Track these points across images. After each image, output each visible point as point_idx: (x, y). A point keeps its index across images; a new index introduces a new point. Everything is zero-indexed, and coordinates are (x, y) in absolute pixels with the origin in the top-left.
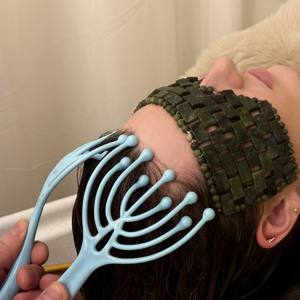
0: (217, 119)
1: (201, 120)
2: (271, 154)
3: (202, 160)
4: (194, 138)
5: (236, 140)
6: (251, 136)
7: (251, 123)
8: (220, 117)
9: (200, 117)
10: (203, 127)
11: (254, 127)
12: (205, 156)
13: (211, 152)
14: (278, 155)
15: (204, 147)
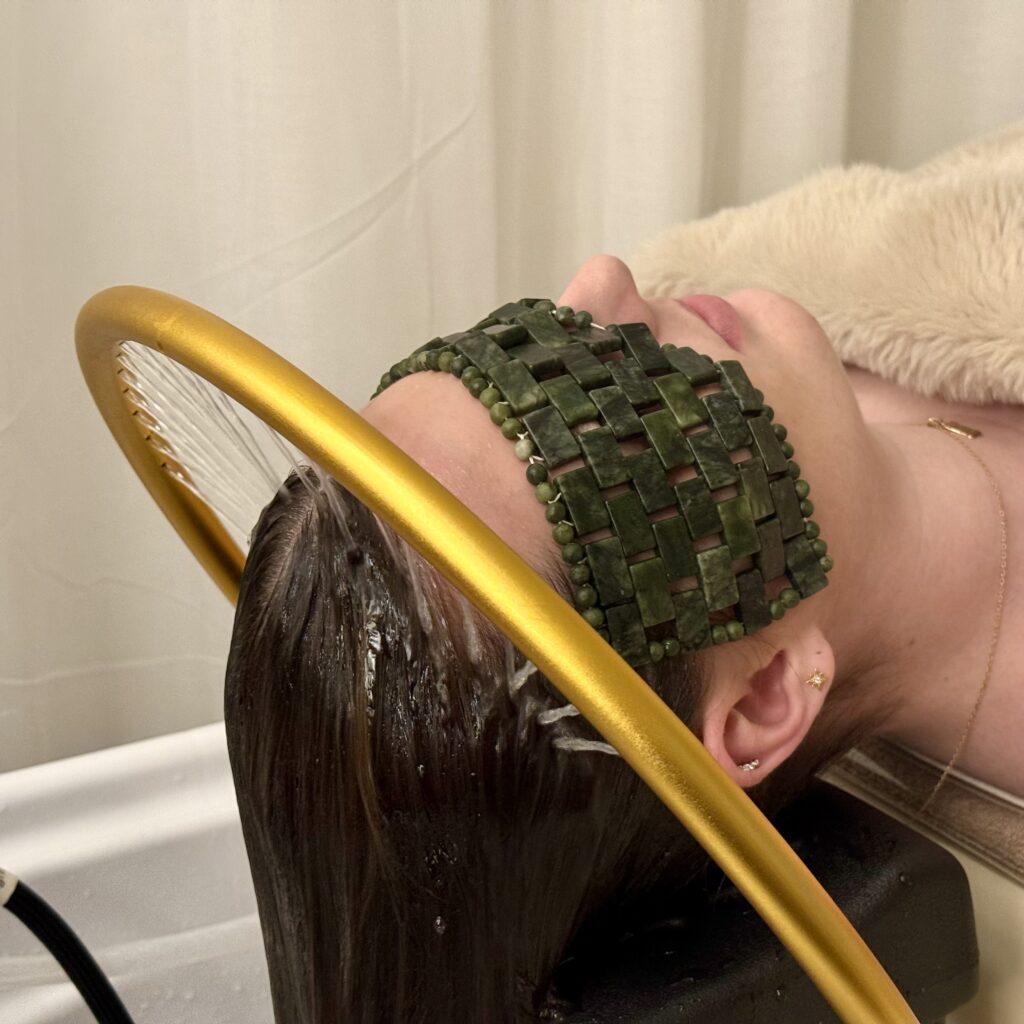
0: (600, 402)
1: (556, 405)
2: (751, 505)
3: (557, 511)
4: (536, 451)
5: (652, 460)
6: (696, 451)
7: (696, 418)
8: (609, 399)
9: (553, 396)
10: (563, 422)
11: (704, 429)
12: (566, 498)
13: (582, 490)
14: (772, 512)
15: (566, 476)
